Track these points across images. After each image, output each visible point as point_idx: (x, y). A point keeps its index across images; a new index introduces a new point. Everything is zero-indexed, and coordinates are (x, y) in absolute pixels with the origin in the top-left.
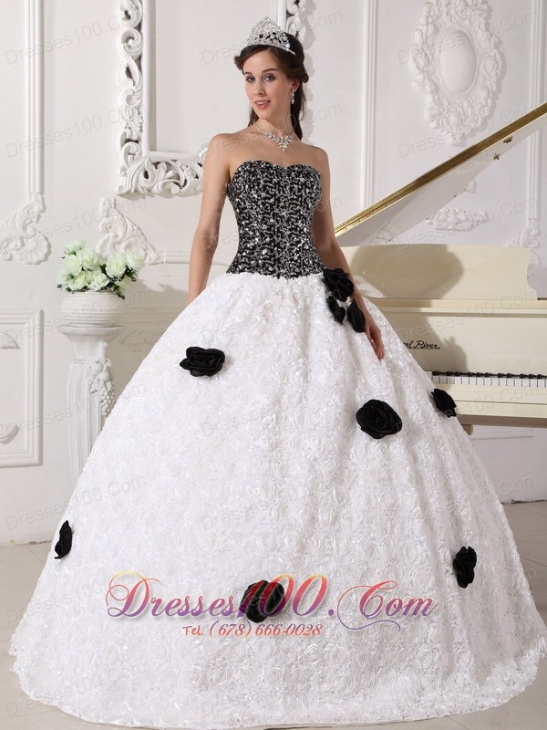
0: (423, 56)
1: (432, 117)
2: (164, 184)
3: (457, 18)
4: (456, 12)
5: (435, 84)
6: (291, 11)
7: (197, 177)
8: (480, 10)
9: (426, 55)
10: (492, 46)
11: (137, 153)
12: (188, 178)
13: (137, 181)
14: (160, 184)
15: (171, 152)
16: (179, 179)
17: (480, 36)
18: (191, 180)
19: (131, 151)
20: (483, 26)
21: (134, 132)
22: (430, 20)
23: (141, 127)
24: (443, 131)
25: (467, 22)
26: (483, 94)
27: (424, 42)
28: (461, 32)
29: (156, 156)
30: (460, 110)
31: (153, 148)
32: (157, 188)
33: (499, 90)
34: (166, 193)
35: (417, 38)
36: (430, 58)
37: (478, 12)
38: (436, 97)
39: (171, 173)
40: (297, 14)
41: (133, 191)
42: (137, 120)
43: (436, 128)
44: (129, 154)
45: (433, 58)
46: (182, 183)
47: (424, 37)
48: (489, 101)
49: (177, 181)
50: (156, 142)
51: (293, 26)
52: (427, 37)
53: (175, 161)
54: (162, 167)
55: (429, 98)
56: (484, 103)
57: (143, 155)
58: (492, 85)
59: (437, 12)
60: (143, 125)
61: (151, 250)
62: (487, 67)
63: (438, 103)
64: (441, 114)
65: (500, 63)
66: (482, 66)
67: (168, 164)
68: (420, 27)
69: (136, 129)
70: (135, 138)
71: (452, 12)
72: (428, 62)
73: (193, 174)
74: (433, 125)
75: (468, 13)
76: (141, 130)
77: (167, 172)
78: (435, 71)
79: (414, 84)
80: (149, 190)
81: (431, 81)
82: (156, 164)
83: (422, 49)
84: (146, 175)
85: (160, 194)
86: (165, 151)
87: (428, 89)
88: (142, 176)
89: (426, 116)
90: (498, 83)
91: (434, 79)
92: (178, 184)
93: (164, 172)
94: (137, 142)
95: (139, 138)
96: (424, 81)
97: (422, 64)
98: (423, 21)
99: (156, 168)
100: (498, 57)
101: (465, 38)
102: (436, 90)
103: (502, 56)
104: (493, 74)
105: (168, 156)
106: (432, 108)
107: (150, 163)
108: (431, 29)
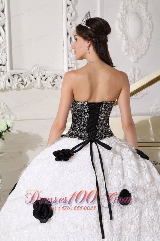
0: (122, 24)
1: (126, 50)
2: (17, 85)
3: (135, 6)
4: (134, 4)
5: (127, 36)
6: (69, 4)
7: (31, 81)
8: (144, 2)
9: (123, 23)
10: (149, 19)
11: (5, 71)
12: (27, 81)
13: (5, 84)
14: (16, 84)
15: (20, 69)
16: (23, 81)
17: (144, 14)
18: (29, 82)
19: (2, 70)
20: (145, 10)
21: (3, 61)
22: (124, 7)
23: (6, 58)
24: (130, 56)
25: (138, 8)
26: (145, 40)
27: (122, 18)
28: (137, 13)
29: (14, 72)
30: (136, 47)
31: (12, 68)
32: (14, 86)
33: (151, 38)
34: (18, 88)
35: (119, 16)
36: (125, 24)
37: (143, 4)
38: (127, 42)
39: (20, 80)
40: (71, 5)
41: (4, 88)
42: (4, 55)
43: (127, 55)
44: (1, 71)
45: (126, 24)
46: (25, 84)
47: (122, 15)
48: (148, 43)
49: (22, 83)
50: (12, 65)
51: (70, 11)
52: (123, 15)
53: (22, 74)
54: (16, 76)
55: (124, 43)
56: (145, 43)
57: (8, 71)
58: (148, 35)
59: (127, 4)
60: (7, 57)
61: (12, 115)
62: (146, 27)
63: (128, 44)
64: (129, 49)
65: (152, 26)
66: (144, 27)
67: (18, 75)
68: (120, 11)
69: (4, 60)
70: (4, 64)
71: (133, 4)
72: (124, 26)
73: (29, 80)
74: (126, 54)
75: (139, 4)
76: (6, 60)
77: (18, 79)
78: (126, 30)
79: (118, 36)
80: (10, 88)
81: (125, 34)
82: (13, 75)
83: (122, 21)
84: (9, 81)
85: (16, 89)
86: (17, 69)
87: (124, 38)
88: (7, 81)
89: (123, 50)
90: (151, 35)
91: (126, 33)
92: (23, 84)
93: (17, 79)
94: (4, 65)
95: (5, 63)
96: (122, 34)
97: (122, 27)
98: (121, 8)
99: (14, 77)
100: (151, 23)
101: (138, 15)
102: (127, 39)
103: (152, 23)
104: (149, 31)
105: (19, 72)
106: (126, 46)
107: (11, 75)
108: (125, 12)
